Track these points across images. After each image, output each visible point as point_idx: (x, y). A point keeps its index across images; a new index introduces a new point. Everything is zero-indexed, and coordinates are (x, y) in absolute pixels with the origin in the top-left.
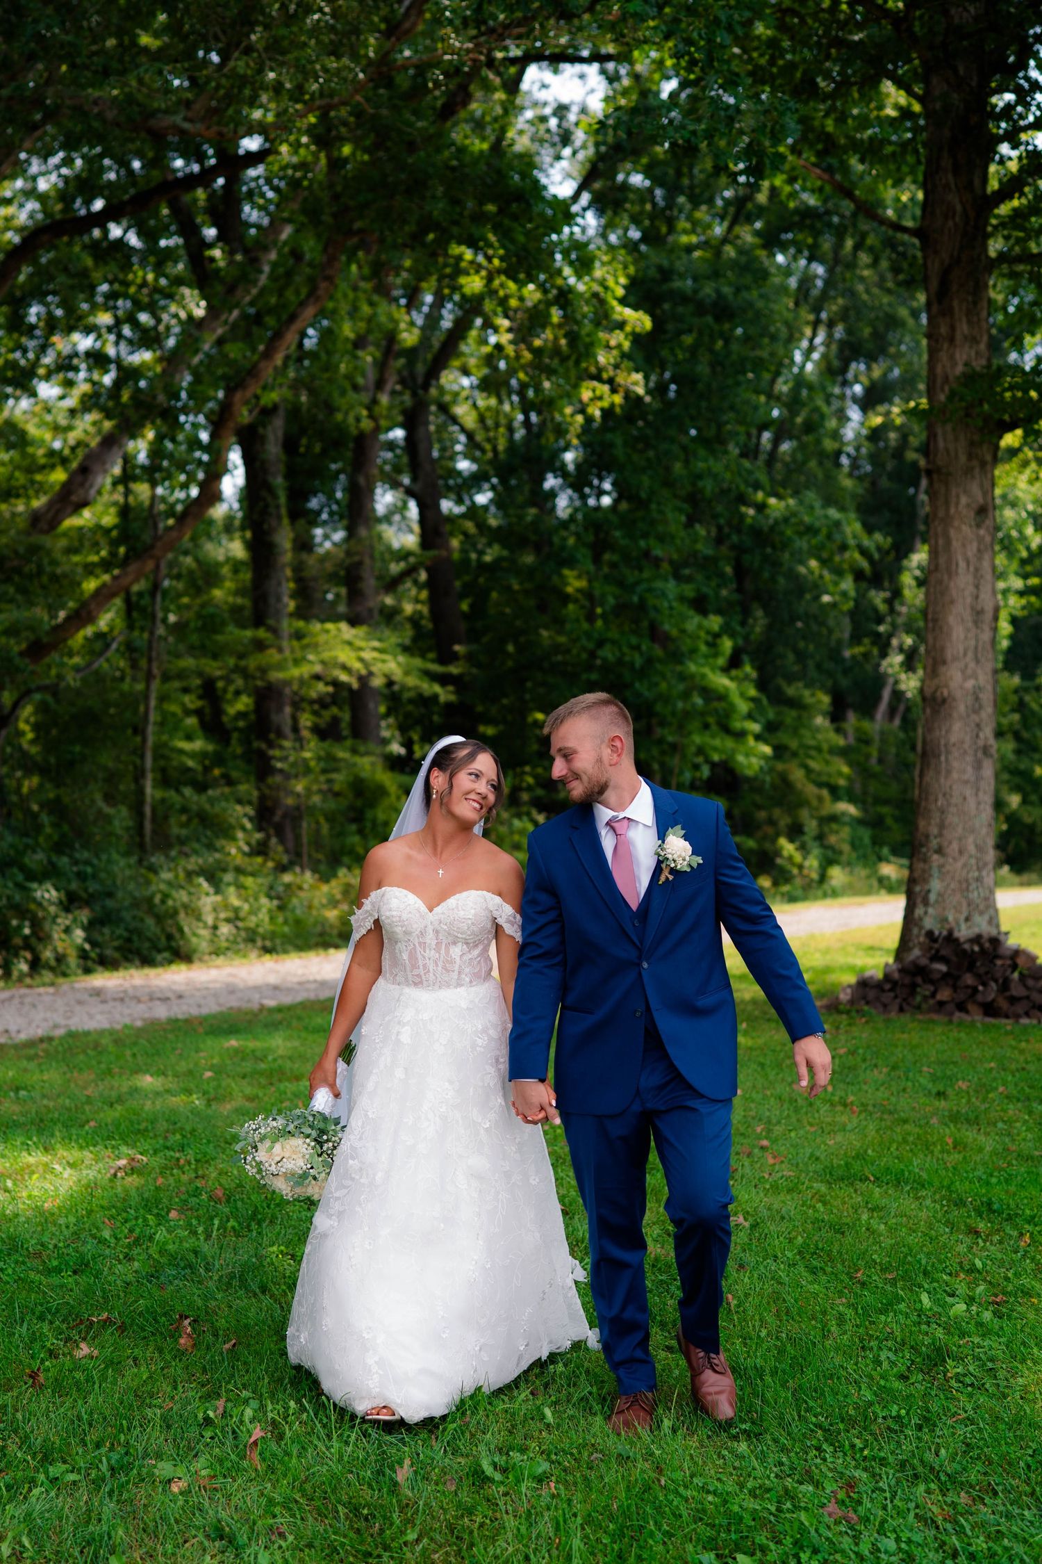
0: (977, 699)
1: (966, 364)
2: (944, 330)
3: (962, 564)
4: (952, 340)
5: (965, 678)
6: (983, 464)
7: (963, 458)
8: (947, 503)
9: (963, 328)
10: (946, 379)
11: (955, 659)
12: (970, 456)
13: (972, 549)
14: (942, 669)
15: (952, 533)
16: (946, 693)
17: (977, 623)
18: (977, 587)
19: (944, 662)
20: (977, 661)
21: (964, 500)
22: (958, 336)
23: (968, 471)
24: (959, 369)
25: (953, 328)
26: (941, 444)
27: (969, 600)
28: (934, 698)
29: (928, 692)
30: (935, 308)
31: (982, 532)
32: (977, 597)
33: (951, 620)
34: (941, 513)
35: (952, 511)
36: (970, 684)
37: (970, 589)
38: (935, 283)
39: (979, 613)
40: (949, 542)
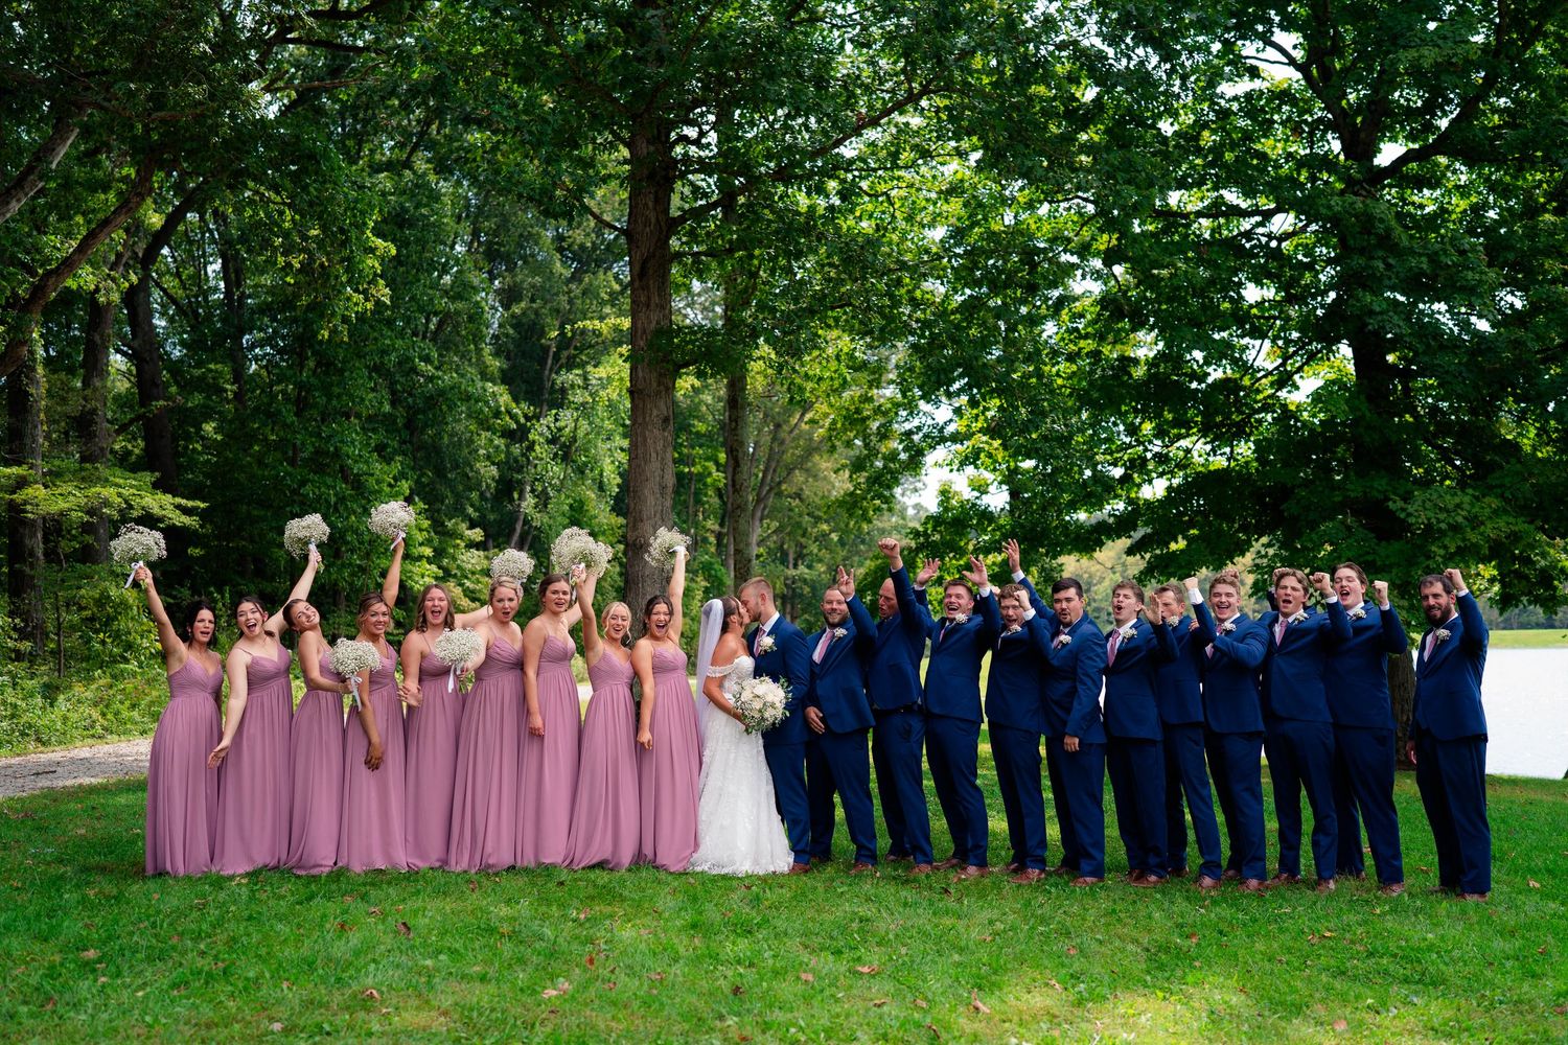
1: (658, 323)
2: (643, 299)
3: (654, 455)
4: (648, 306)
6: (667, 389)
7: (655, 385)
8: (644, 413)
9: (656, 299)
10: (644, 332)
11: (649, 518)
12: (659, 384)
13: (660, 445)
14: (640, 525)
15: (648, 435)
16: (642, 542)
17: (663, 494)
18: (663, 470)
19: (642, 521)
20: (663, 520)
21: (655, 412)
22: (653, 305)
23: (658, 393)
24: (653, 326)
25: (649, 298)
26: (640, 374)
27: (658, 479)
28: (634, 545)
29: (631, 539)
30: (637, 284)
31: (667, 434)
32: (663, 477)
33: (647, 492)
34: (640, 420)
35: (649, 419)
37: (658, 472)
38: (637, 268)
39: (663, 488)
40: (645, 440)
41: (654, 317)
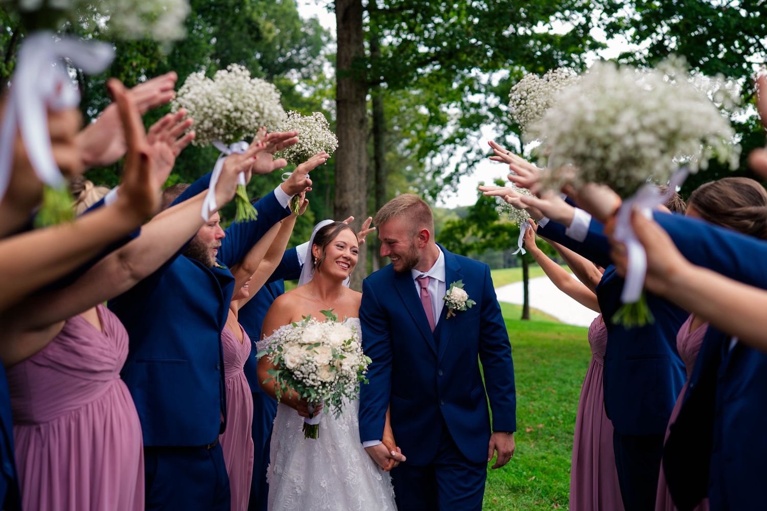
0: (360, 209)
1: (356, 52)
2: (345, 36)
3: (354, 146)
4: (349, 41)
5: (355, 198)
6: (362, 100)
7: (354, 96)
8: (346, 117)
9: (354, 36)
10: (346, 60)
11: (350, 190)
12: (357, 96)
13: (358, 139)
14: (344, 194)
15: (349, 131)
16: (346, 205)
17: (360, 173)
18: (360, 156)
19: (345, 191)
20: (360, 191)
21: (354, 116)
22: (352, 41)
23: (356, 103)
24: (353, 55)
25: (350, 36)
26: (344, 89)
27: (356, 162)
28: (341, 208)
29: (338, 204)
31: (362, 131)
32: (359, 161)
33: (349, 172)
34: (344, 121)
35: (349, 120)
36: (357, 201)
37: (357, 158)
38: (341, 15)
39: (360, 169)
40: (347, 135)
41: (354, 49)
